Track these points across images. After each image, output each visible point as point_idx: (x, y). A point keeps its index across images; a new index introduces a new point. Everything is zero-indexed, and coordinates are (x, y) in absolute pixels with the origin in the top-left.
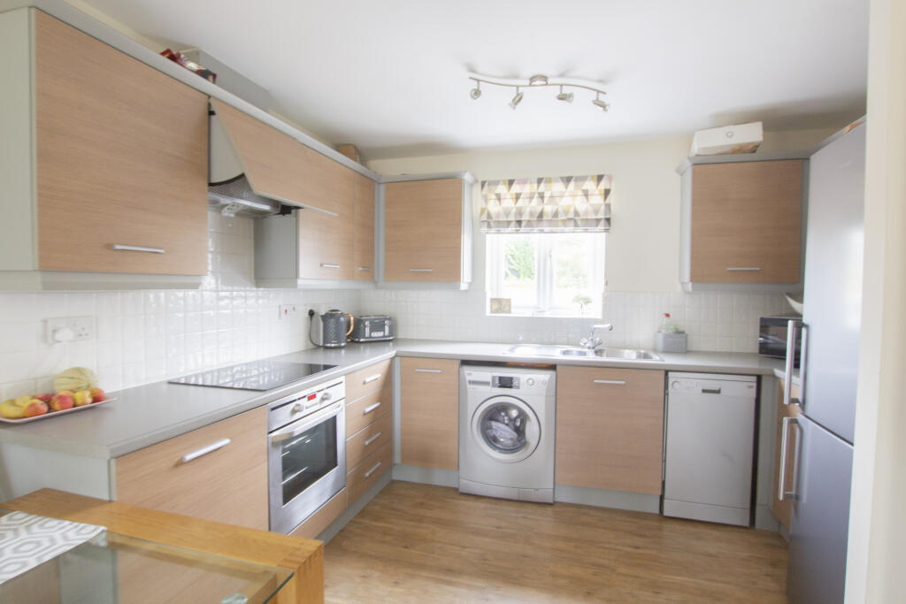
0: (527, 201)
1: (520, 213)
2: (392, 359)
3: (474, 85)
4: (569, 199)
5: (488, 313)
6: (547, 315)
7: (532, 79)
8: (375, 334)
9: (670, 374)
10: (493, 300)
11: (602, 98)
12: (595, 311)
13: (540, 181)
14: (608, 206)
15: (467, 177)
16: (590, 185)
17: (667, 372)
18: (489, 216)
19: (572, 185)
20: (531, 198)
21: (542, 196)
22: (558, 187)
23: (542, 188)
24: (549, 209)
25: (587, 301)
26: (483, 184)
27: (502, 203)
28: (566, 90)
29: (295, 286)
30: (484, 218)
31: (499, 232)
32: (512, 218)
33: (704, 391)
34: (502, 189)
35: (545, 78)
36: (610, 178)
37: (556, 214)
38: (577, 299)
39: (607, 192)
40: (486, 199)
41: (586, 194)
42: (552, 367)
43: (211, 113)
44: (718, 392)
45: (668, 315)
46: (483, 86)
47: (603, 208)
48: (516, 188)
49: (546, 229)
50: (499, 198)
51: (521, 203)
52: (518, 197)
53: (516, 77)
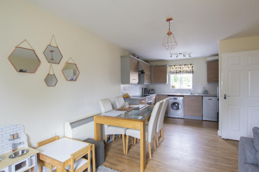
0: (178, 69)
1: (177, 71)
2: (156, 95)
3: (171, 55)
4: (186, 68)
5: (171, 88)
6: (182, 88)
7: (179, 54)
8: (151, 92)
9: (203, 97)
10: (172, 86)
11: (190, 55)
12: (191, 87)
13: (180, 65)
14: (193, 69)
15: (167, 65)
16: (189, 66)
17: (203, 96)
18: (171, 71)
19: (186, 66)
20: (179, 68)
21: (180, 68)
22: (184, 66)
23: (181, 66)
24: (182, 70)
25: (189, 86)
26: (170, 66)
27: (173, 69)
28: (185, 55)
29: (144, 84)
30: (170, 72)
31: (173, 74)
32: (175, 72)
33: (209, 99)
34: (173, 67)
35: (181, 54)
36: (193, 64)
37: (183, 71)
38: (187, 86)
39: (192, 67)
40: (170, 69)
41: (189, 67)
42: (183, 96)
43: (139, 62)
44: (211, 99)
45: (204, 88)
46: (172, 55)
47: (192, 70)
48: (176, 67)
49: (182, 74)
50: (173, 68)
51: (177, 69)
52: (176, 68)
53: (177, 53)
